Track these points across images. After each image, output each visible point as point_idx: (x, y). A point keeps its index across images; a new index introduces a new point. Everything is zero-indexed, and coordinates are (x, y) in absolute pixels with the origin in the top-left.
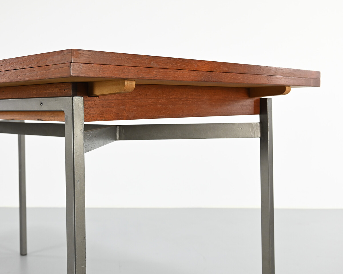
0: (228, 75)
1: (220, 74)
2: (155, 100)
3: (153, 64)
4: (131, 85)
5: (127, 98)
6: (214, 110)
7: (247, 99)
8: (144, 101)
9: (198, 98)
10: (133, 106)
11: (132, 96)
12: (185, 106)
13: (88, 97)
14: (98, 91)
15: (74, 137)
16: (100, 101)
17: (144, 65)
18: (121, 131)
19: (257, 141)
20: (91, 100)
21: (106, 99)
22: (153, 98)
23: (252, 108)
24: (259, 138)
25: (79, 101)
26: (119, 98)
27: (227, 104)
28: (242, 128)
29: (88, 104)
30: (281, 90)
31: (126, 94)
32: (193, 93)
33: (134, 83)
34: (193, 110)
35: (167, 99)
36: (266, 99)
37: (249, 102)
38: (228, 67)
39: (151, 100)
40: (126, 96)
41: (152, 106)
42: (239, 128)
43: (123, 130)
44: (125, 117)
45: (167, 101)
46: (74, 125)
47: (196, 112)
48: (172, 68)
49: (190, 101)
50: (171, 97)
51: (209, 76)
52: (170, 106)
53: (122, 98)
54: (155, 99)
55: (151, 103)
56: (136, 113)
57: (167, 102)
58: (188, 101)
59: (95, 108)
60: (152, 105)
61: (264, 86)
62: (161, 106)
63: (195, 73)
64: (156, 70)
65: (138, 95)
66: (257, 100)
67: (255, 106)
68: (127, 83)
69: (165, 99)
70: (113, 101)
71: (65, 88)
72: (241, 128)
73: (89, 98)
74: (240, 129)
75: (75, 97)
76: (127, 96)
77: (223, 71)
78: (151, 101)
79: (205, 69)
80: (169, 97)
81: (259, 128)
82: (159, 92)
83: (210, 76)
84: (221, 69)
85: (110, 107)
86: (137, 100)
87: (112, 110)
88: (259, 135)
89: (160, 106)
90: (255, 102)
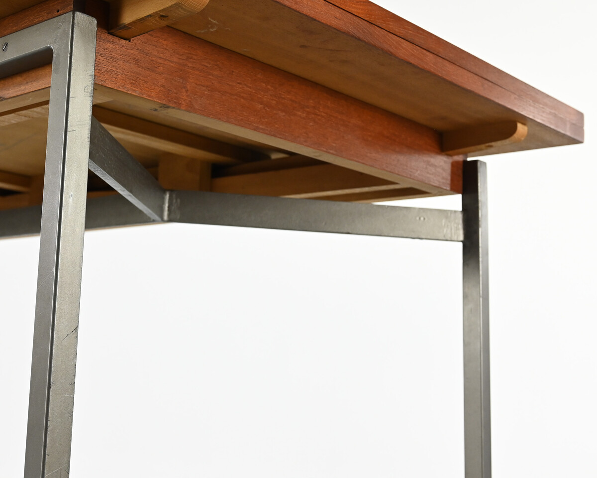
0: (405, 44)
1: (388, 36)
2: (249, 89)
5: (190, 65)
6: (371, 153)
7: (437, 153)
8: (228, 84)
9: (340, 117)
10: (204, 86)
11: (202, 65)
12: (311, 124)
13: (109, 33)
14: (128, 13)
15: (71, 95)
16: (132, 51)
18: (174, 201)
20: (113, 43)
21: (145, 51)
22: (245, 85)
23: (446, 175)
25: (86, 24)
26: (175, 60)
28: (426, 219)
29: (105, 47)
32: (330, 104)
34: (327, 139)
35: (276, 97)
36: (476, 162)
37: (443, 163)
38: (405, 29)
39: (241, 86)
40: (190, 60)
41: (242, 100)
42: (420, 218)
43: (179, 201)
44: (183, 103)
45: (275, 100)
46: (72, 71)
47: (334, 145)
49: (323, 117)
50: (283, 96)
51: (365, 28)
52: (282, 114)
53: (181, 61)
54: (250, 87)
55: (242, 95)
56: (209, 104)
57: (274, 102)
58: (319, 115)
59: (120, 62)
60: (243, 97)
62: (262, 106)
63: (338, 13)
65: (216, 67)
66: (457, 162)
67: (453, 173)
69: (271, 95)
70: (159, 61)
71: (59, 8)
72: (424, 219)
73: (110, 37)
74: (422, 219)
75: (78, 13)
76: (192, 60)
77: (395, 31)
78: (241, 88)
79: (359, 13)
80: (280, 94)
81: (460, 222)
82: (259, 76)
83: (367, 30)
84: (390, 25)
85: (154, 71)
86: (213, 76)
87: (156, 79)
88: (461, 238)
89: (260, 106)
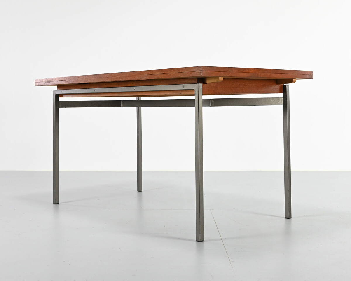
3: (230, 71)
4: (221, 79)
7: (276, 85)
8: (226, 86)
9: (250, 85)
11: (222, 83)
13: (204, 84)
14: (207, 81)
16: (208, 86)
17: (227, 71)
18: (213, 101)
19: (281, 107)
21: (211, 84)
22: (230, 84)
23: (278, 90)
24: (283, 106)
25: (201, 85)
27: (265, 87)
29: (204, 86)
30: (291, 81)
31: (220, 82)
32: (248, 82)
33: (223, 78)
36: (286, 85)
37: (277, 87)
39: (228, 85)
46: (199, 95)
48: (238, 72)
52: (237, 88)
60: (229, 87)
61: (283, 79)
63: (247, 74)
64: (231, 73)
65: (224, 83)
66: (281, 86)
67: (280, 89)
68: (220, 78)
71: (195, 80)
72: (273, 100)
75: (199, 84)
80: (237, 84)
81: (282, 100)
82: (232, 82)
86: (223, 85)
88: (283, 104)
89: (233, 88)
90: (280, 87)
